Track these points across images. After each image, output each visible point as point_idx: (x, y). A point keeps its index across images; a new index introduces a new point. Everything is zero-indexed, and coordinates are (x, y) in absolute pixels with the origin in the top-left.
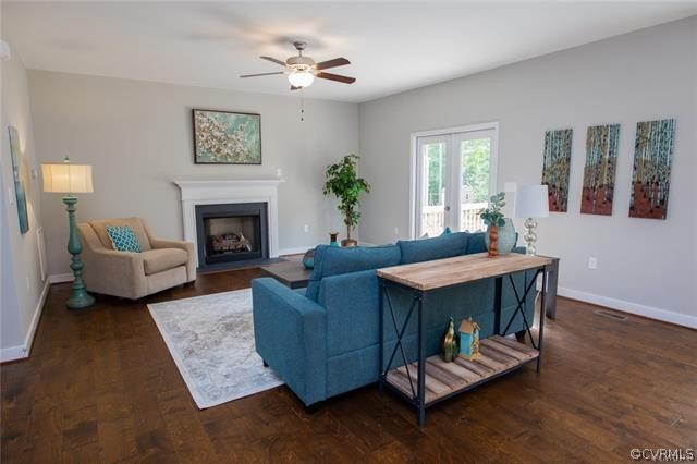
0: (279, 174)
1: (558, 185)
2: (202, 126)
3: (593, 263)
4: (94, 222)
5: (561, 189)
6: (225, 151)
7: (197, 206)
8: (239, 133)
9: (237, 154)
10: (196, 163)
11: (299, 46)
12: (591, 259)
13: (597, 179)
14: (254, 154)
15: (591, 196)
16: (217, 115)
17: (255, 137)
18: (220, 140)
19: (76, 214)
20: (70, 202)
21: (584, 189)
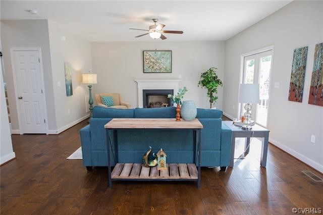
0: (180, 77)
1: (298, 85)
2: (147, 57)
3: (313, 139)
4: (100, 94)
5: (299, 87)
6: (156, 67)
7: (143, 90)
8: (162, 59)
9: (161, 69)
10: (144, 73)
11: (154, 20)
12: (312, 136)
13: (318, 80)
14: (169, 68)
15: (314, 93)
16: (153, 52)
17: (169, 61)
18: (154, 63)
19: (92, 90)
20: (90, 87)
21: (311, 87)
